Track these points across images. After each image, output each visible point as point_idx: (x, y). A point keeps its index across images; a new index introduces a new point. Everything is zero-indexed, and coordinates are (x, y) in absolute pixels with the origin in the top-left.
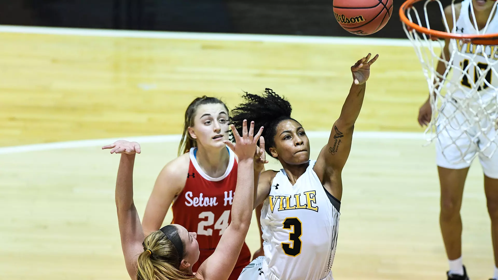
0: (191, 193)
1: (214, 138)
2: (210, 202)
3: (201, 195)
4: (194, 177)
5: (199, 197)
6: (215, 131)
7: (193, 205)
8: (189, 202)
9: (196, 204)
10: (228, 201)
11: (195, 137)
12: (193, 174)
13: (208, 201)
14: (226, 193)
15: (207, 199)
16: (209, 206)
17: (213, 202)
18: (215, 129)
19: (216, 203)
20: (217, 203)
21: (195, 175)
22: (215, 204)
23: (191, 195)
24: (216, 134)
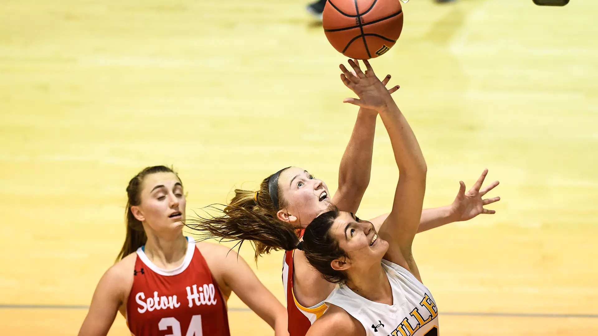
0: (142, 295)
1: (171, 216)
2: (168, 303)
3: (156, 294)
4: (143, 273)
5: (153, 297)
6: (172, 207)
7: (147, 310)
8: (142, 308)
9: (151, 307)
10: (193, 300)
11: (141, 218)
12: (142, 270)
13: (166, 301)
14: (188, 289)
15: (164, 298)
16: (169, 308)
17: (173, 302)
18: (172, 204)
19: (177, 303)
20: (179, 304)
21: (145, 271)
22: (177, 306)
23: (143, 297)
24: (173, 211)
